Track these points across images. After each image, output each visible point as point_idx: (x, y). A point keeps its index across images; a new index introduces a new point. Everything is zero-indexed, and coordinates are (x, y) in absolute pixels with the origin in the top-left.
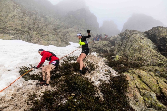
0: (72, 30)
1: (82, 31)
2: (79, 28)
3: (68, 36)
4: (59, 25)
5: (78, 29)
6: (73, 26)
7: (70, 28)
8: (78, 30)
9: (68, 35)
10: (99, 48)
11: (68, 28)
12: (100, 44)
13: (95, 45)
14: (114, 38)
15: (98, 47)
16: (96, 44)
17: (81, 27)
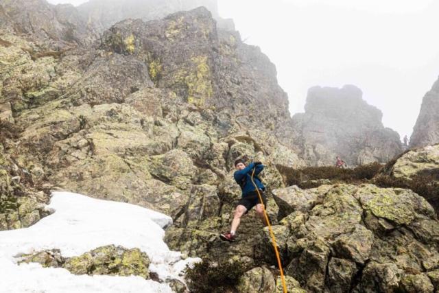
0: (120, 116)
1: (186, 121)
2: (173, 108)
3: (78, 148)
4: (39, 87)
5: (165, 112)
6: (134, 90)
7: (111, 100)
8: (164, 115)
9: (83, 142)
10: (333, 267)
11: (92, 105)
12: (338, 211)
13: (294, 232)
14: (426, 166)
15: (325, 249)
16: (298, 217)
17: (185, 100)
